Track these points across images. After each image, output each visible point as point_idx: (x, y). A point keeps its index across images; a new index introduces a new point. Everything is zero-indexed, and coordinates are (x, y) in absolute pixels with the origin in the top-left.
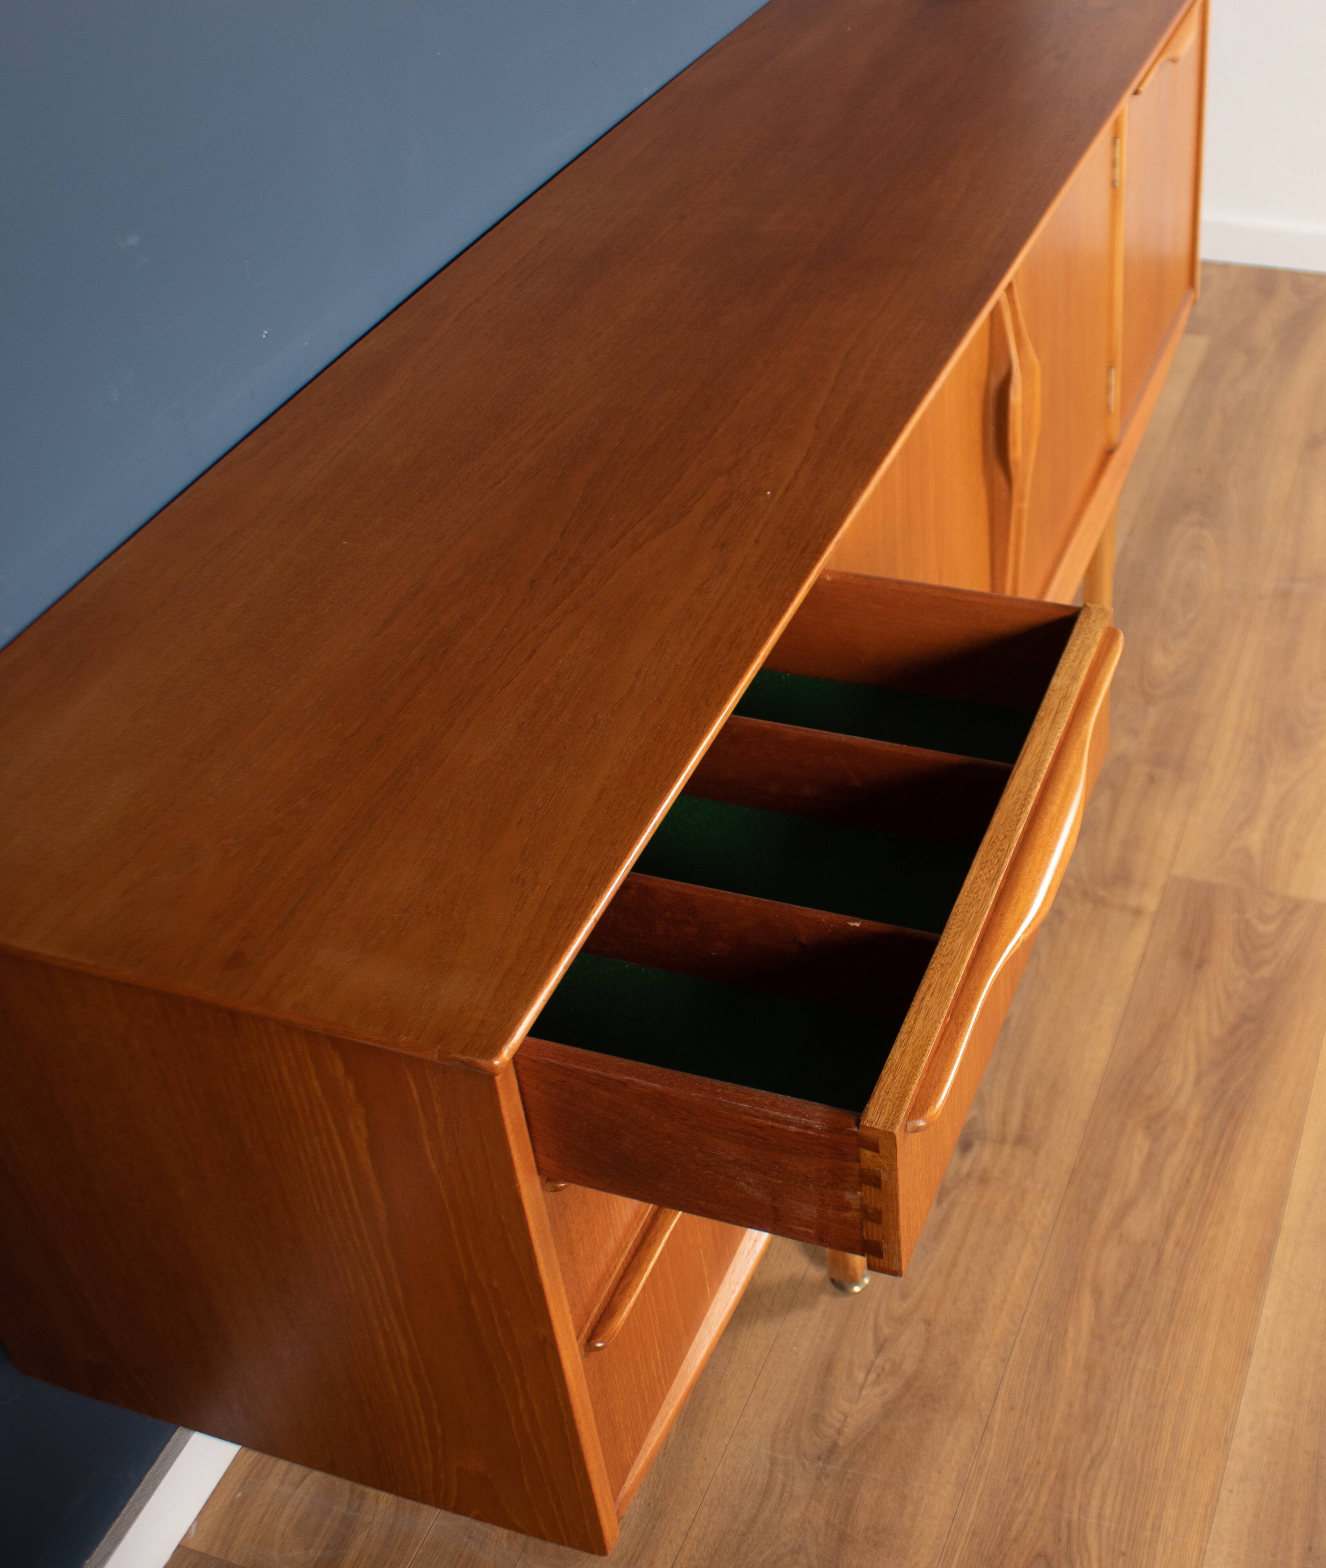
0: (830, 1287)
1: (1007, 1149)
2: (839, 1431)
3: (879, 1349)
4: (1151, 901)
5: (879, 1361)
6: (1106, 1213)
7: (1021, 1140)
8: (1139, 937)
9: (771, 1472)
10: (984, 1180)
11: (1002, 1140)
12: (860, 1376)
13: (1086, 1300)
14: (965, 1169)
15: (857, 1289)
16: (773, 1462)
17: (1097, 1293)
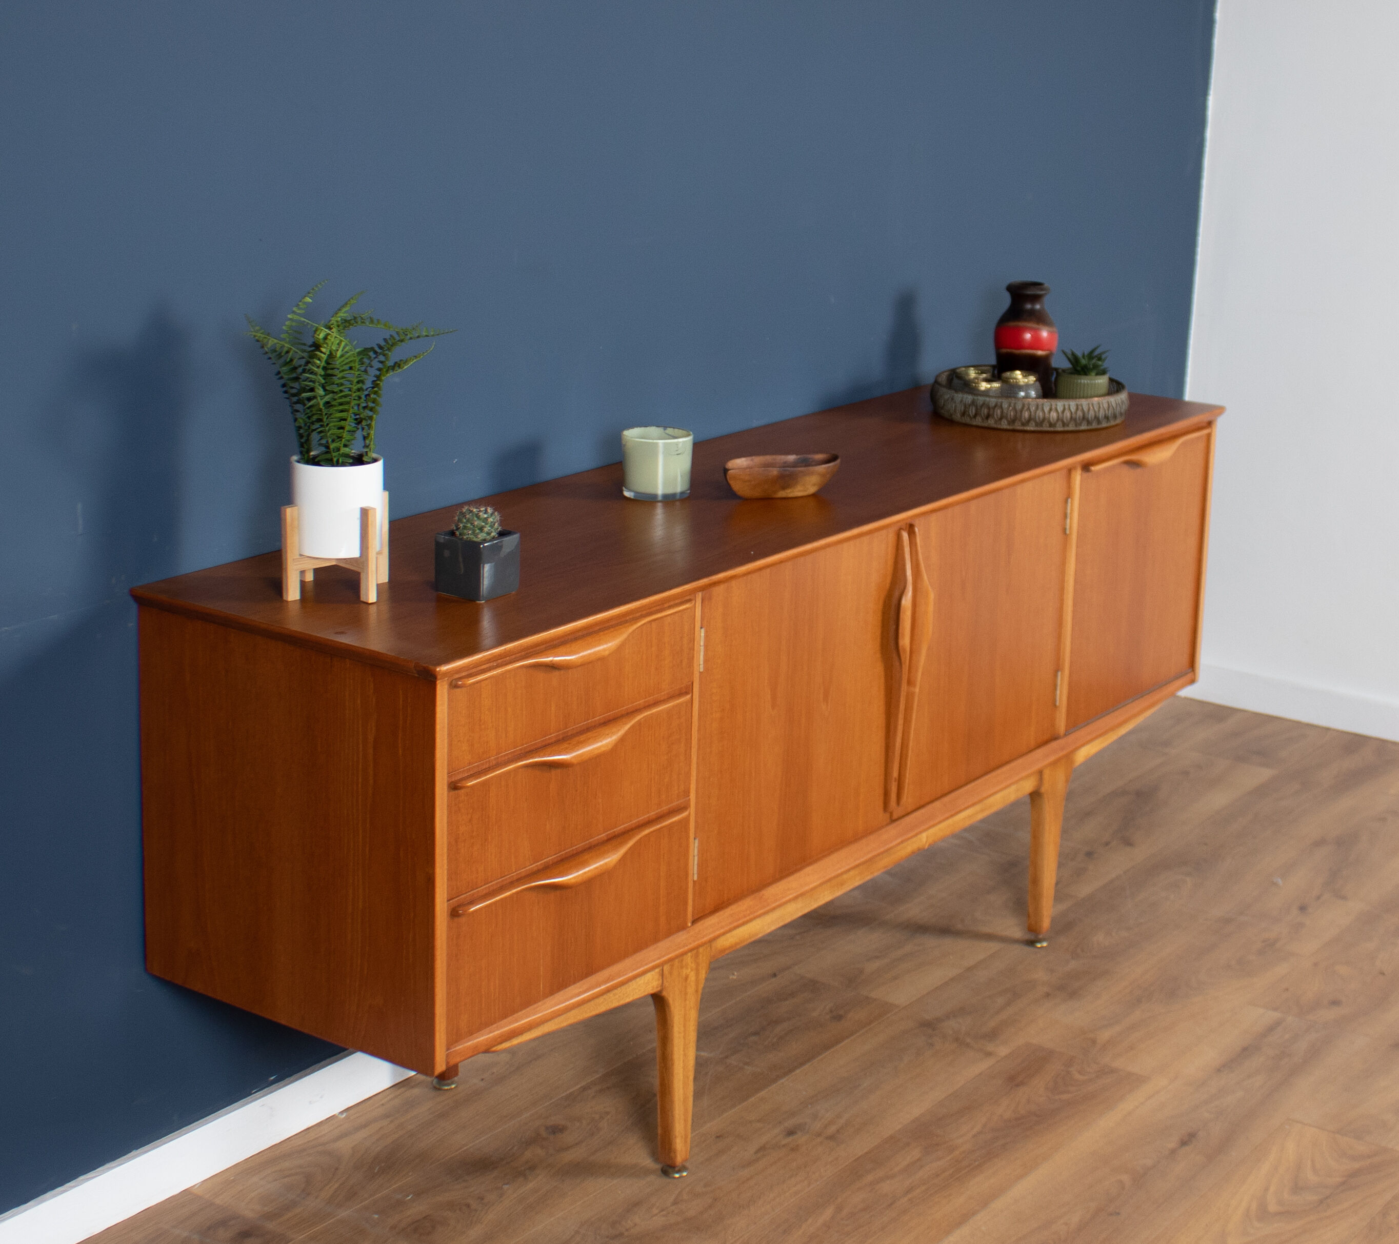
0: (660, 1172)
1: (819, 1140)
2: (627, 1230)
3: (675, 1203)
4: (1003, 1051)
5: (673, 1208)
6: (870, 1178)
7: (831, 1138)
8: (983, 1065)
9: (573, 1236)
10: (795, 1149)
11: (819, 1135)
12: (655, 1211)
13: (829, 1212)
14: (783, 1142)
15: (677, 1176)
16: (577, 1232)
17: (839, 1209)
